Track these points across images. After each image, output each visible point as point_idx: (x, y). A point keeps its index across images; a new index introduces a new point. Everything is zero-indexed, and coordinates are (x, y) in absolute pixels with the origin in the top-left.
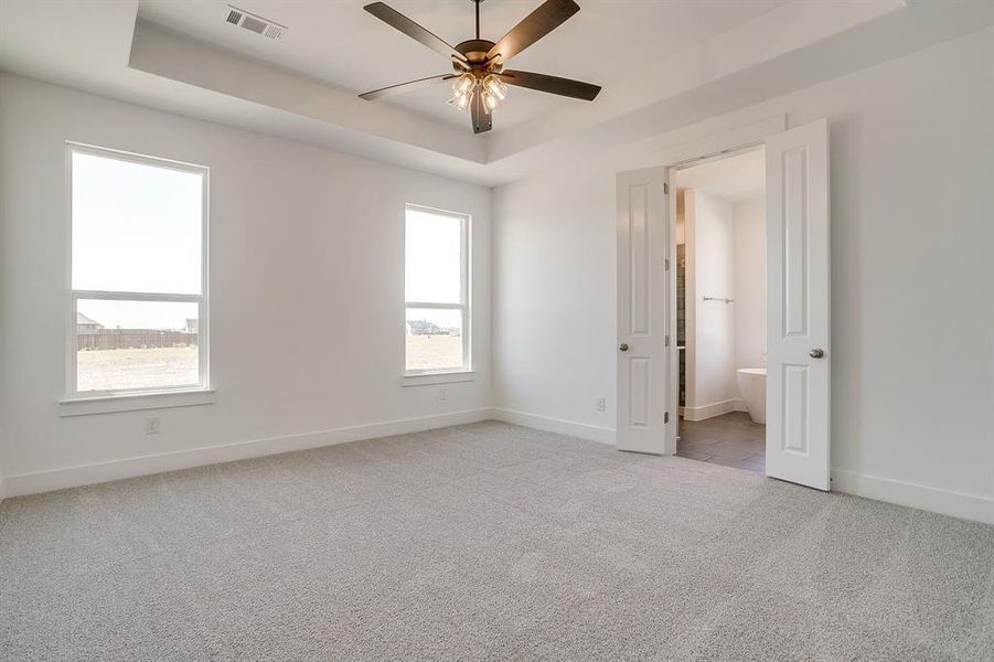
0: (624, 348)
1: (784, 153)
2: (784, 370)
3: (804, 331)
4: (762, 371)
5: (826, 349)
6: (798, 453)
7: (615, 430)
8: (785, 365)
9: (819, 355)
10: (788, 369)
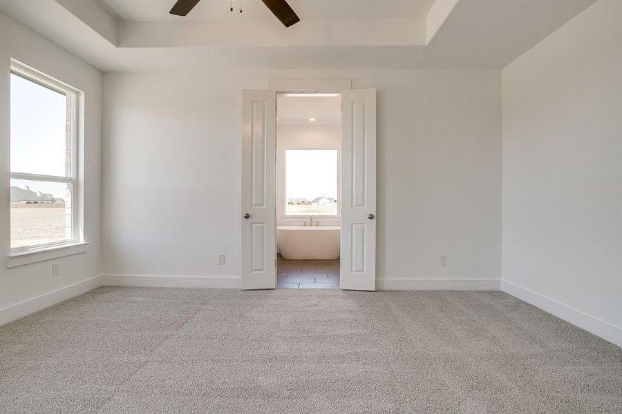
0: (247, 217)
1: (352, 102)
2: (352, 226)
3: (363, 205)
4: (339, 228)
5: (374, 214)
6: (360, 273)
7: (240, 278)
8: (352, 224)
9: (371, 217)
10: (354, 226)
